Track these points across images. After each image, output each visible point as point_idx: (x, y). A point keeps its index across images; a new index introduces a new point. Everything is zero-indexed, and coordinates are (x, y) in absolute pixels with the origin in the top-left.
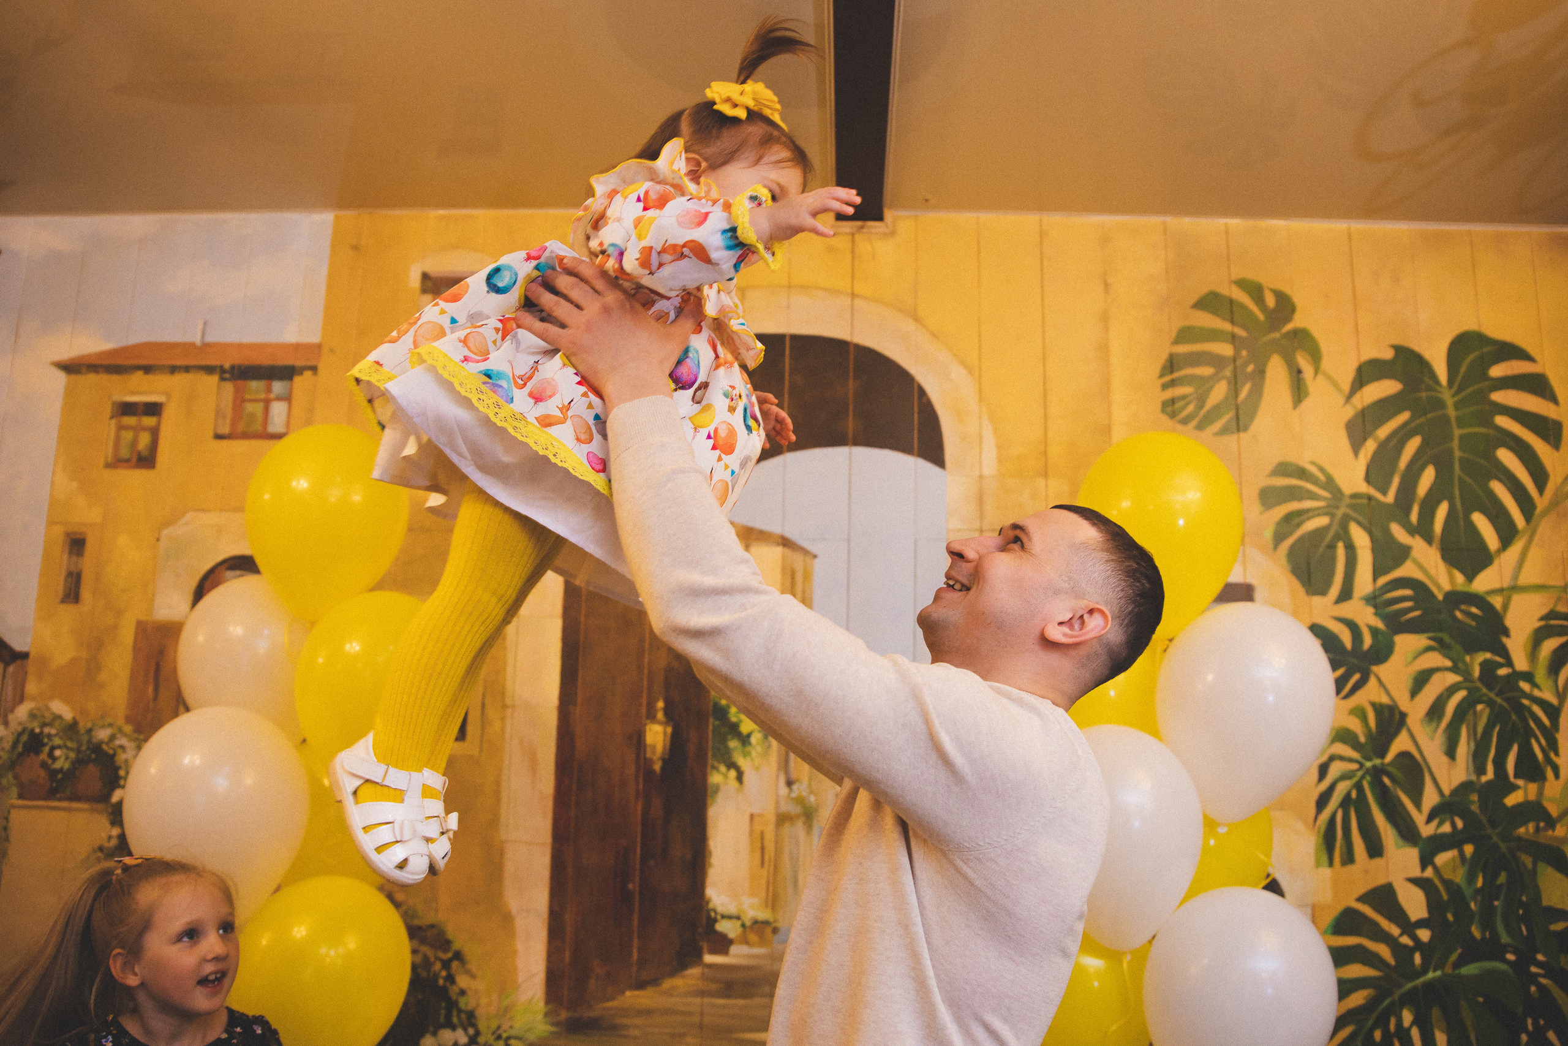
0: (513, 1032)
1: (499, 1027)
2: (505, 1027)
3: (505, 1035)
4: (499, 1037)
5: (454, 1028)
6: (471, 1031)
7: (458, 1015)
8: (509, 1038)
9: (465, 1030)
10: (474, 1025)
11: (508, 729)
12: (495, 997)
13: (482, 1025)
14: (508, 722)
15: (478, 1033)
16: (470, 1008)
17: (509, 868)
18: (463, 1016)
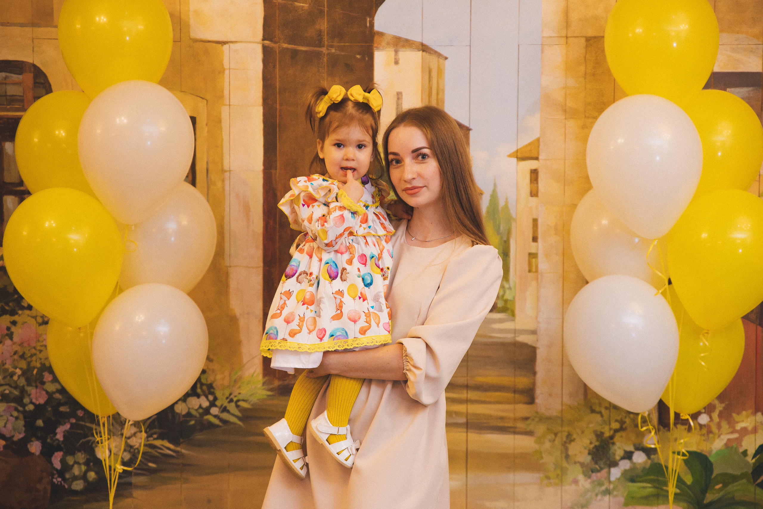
0: (240, 397)
1: (230, 394)
2: (235, 393)
3: (235, 399)
4: (231, 401)
5: (198, 396)
6: (211, 398)
7: (201, 388)
8: (238, 401)
9: (207, 397)
10: (212, 393)
11: (227, 188)
12: (227, 373)
13: (218, 394)
14: (227, 182)
15: (216, 399)
16: (209, 382)
17: (233, 284)
18: (205, 388)
